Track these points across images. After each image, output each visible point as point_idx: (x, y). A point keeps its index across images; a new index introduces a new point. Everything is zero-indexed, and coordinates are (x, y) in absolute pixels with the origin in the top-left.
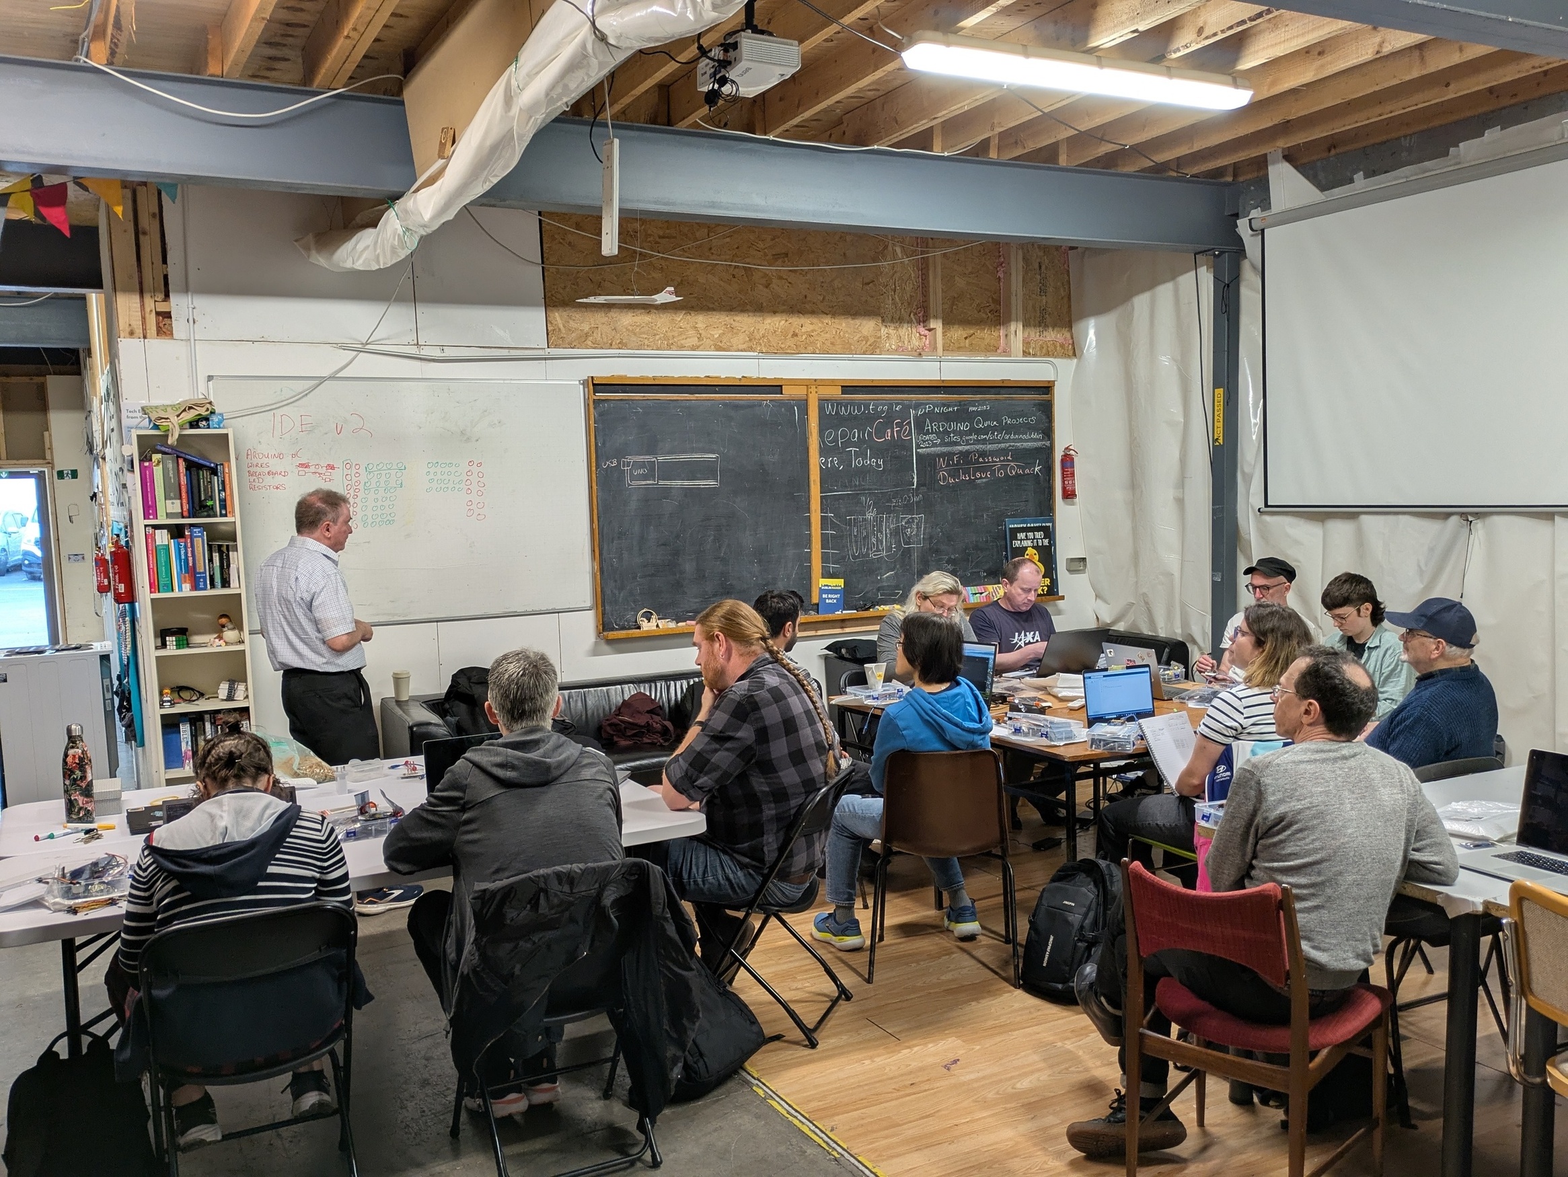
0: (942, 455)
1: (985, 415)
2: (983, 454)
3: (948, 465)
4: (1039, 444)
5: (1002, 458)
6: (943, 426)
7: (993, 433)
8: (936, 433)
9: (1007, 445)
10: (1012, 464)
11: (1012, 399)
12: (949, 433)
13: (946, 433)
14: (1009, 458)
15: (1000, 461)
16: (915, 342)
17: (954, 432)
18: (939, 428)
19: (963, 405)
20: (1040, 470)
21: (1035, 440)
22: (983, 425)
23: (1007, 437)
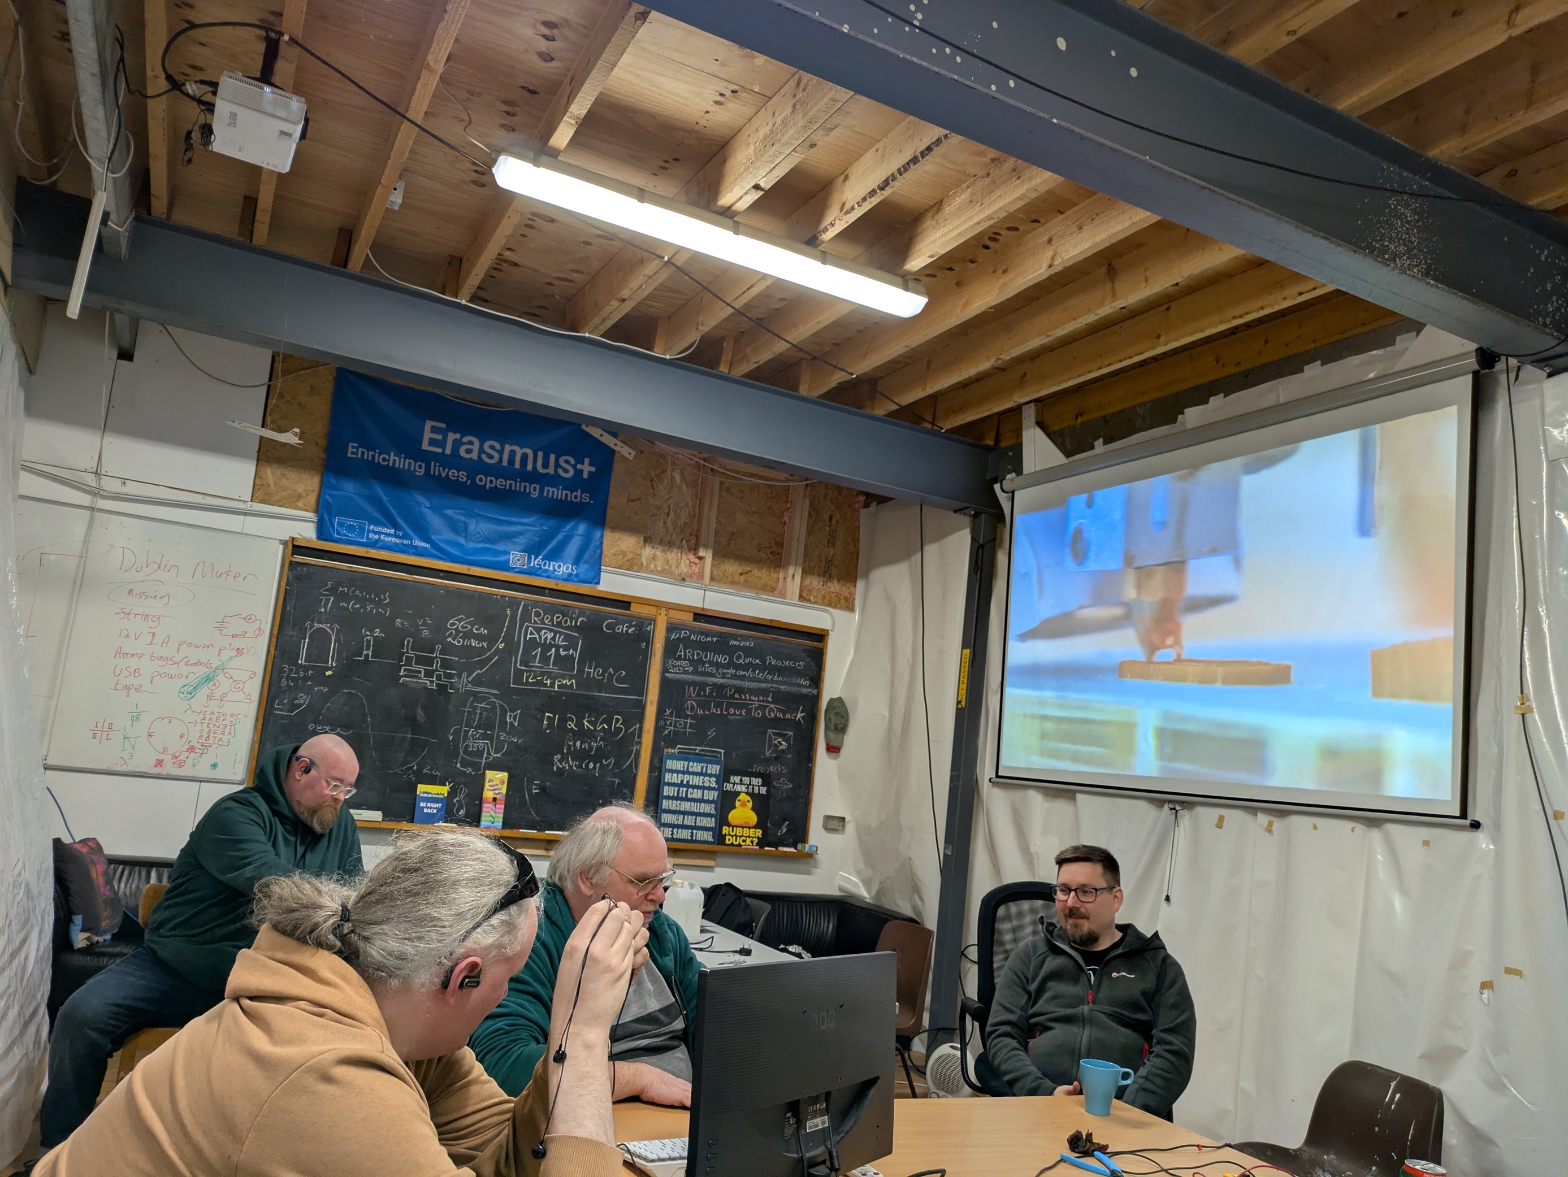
1: (748, 652)
2: (740, 690)
3: (699, 695)
6: (698, 654)
7: (754, 671)
8: (689, 659)
9: (769, 685)
10: (772, 706)
11: (781, 641)
13: (701, 662)
16: (684, 568)
17: (710, 662)
20: (803, 718)
21: (801, 686)
22: (744, 661)
23: (770, 677)
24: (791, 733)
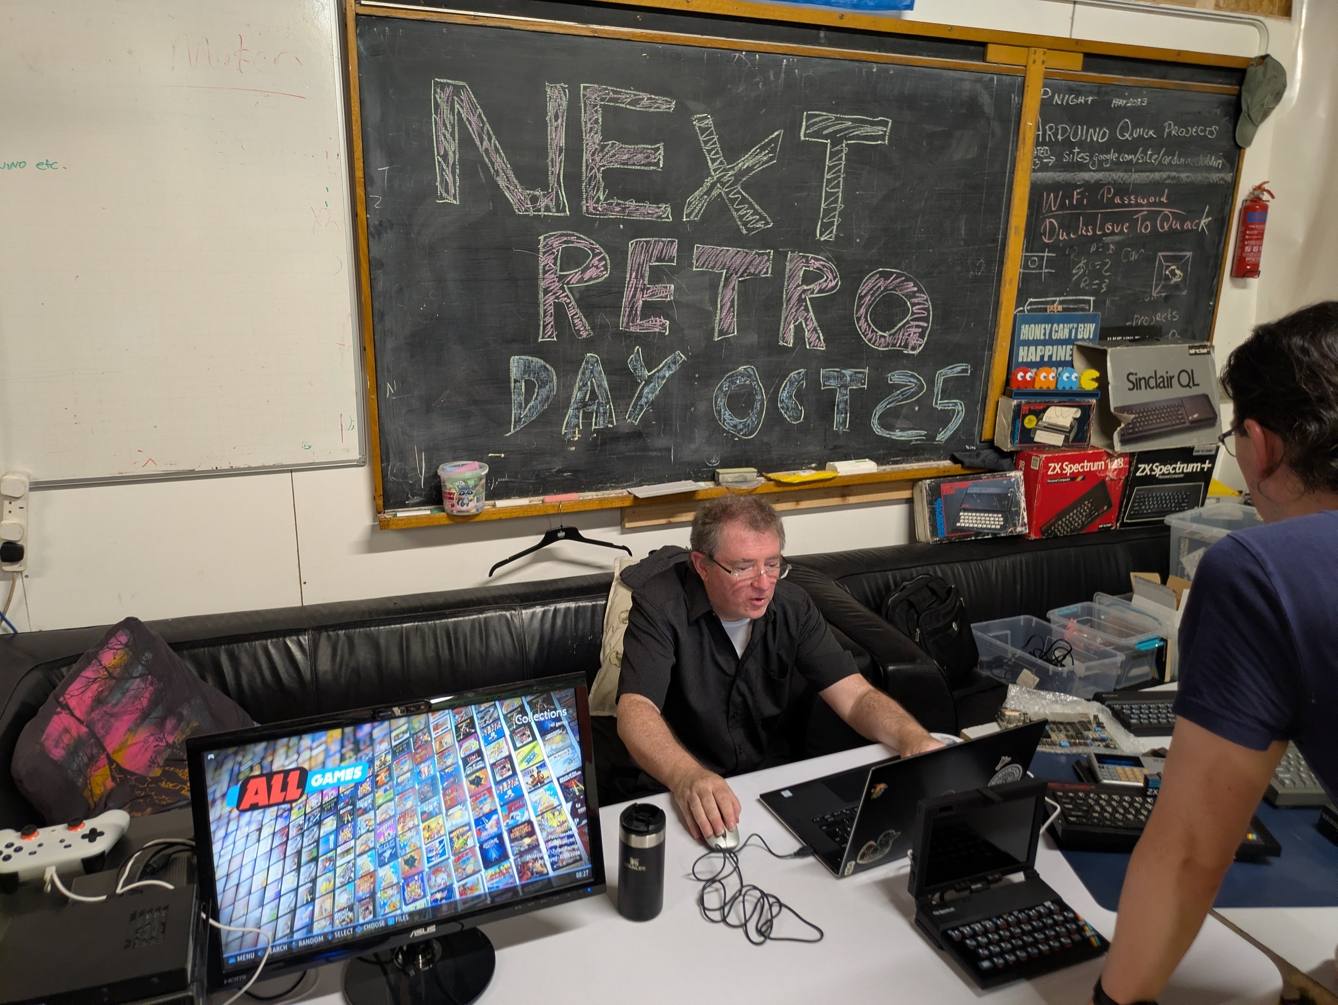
0: (1055, 187)
1: (1138, 116)
2: (1122, 189)
3: (1062, 206)
4: (1215, 177)
5: (1152, 199)
6: (1064, 131)
7: (1144, 153)
8: (1050, 144)
9: (1165, 175)
10: (1167, 211)
11: (1188, 90)
12: (1072, 145)
13: (1068, 144)
14: (1164, 199)
15: (1149, 204)
17: (1081, 144)
18: (1056, 134)
19: (1103, 92)
20: (1208, 225)
21: (1210, 169)
22: (1131, 135)
23: (1167, 160)
24: (1189, 254)
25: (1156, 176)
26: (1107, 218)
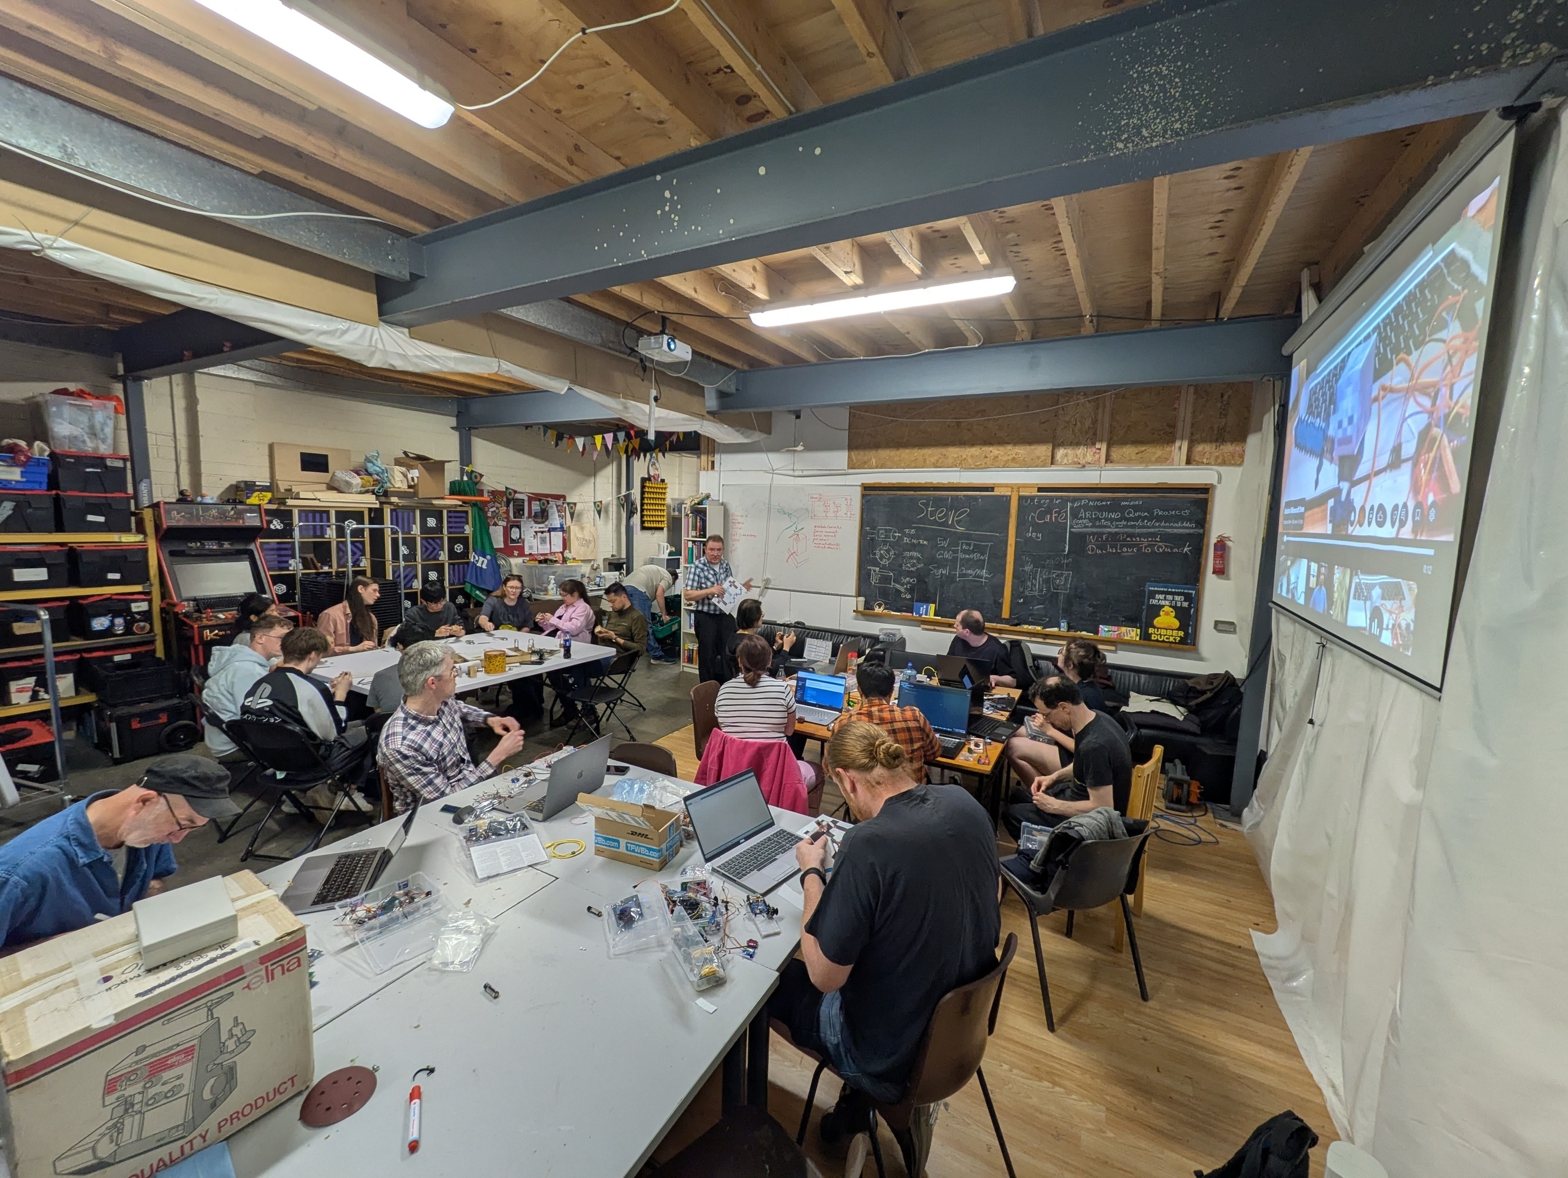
0: (1093, 534)
1: (1136, 508)
2: (1131, 535)
3: (1097, 540)
4: (1192, 531)
5: (1151, 539)
7: (1143, 521)
8: (1089, 518)
9: (1157, 530)
10: (1160, 544)
12: (1101, 519)
13: (1098, 519)
14: (1158, 539)
15: (1148, 541)
16: (1089, 458)
17: (1106, 519)
18: (1091, 515)
19: (1115, 501)
21: (1186, 528)
22: (1134, 515)
23: (1157, 524)
25: (1149, 530)
26: (1122, 547)
